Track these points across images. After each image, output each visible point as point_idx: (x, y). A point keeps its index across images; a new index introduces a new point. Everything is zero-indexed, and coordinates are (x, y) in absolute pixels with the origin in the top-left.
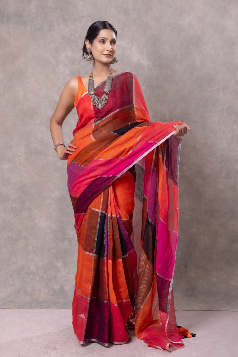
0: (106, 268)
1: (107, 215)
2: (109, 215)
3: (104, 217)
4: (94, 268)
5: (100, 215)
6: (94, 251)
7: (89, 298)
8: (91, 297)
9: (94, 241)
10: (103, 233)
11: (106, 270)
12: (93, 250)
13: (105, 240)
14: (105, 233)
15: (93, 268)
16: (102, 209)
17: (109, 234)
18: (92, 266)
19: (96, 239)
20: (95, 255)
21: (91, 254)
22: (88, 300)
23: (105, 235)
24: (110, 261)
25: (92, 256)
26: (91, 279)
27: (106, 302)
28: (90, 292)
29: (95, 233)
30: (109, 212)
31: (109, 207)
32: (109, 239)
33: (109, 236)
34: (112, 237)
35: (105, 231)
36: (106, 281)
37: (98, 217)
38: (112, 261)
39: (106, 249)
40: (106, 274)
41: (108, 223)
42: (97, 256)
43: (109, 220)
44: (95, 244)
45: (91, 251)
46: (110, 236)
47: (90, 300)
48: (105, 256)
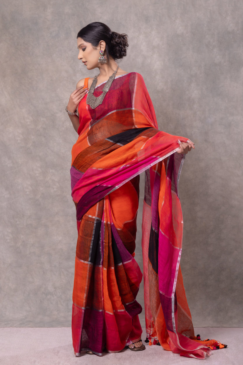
0: (101, 276)
1: (102, 221)
2: (105, 222)
3: (99, 224)
4: (89, 276)
5: (95, 222)
7: (83, 308)
8: (85, 307)
9: (89, 248)
10: (99, 239)
11: (101, 278)
12: (88, 258)
13: (101, 247)
14: (101, 240)
15: (88, 276)
16: (98, 216)
17: (104, 241)
18: (87, 274)
19: (91, 247)
20: (90, 263)
21: (86, 262)
23: (100, 243)
24: (105, 269)
25: (87, 264)
26: (86, 288)
27: (101, 311)
28: (85, 302)
29: (91, 240)
30: (105, 219)
31: (105, 214)
32: (104, 246)
33: (104, 243)
34: (107, 244)
35: (101, 239)
36: (102, 289)
37: (94, 225)
38: (107, 269)
39: (102, 256)
40: (102, 283)
41: (104, 230)
42: (92, 264)
43: (104, 227)
44: (91, 252)
45: (85, 259)
46: (105, 243)
47: (84, 310)
48: (101, 263)
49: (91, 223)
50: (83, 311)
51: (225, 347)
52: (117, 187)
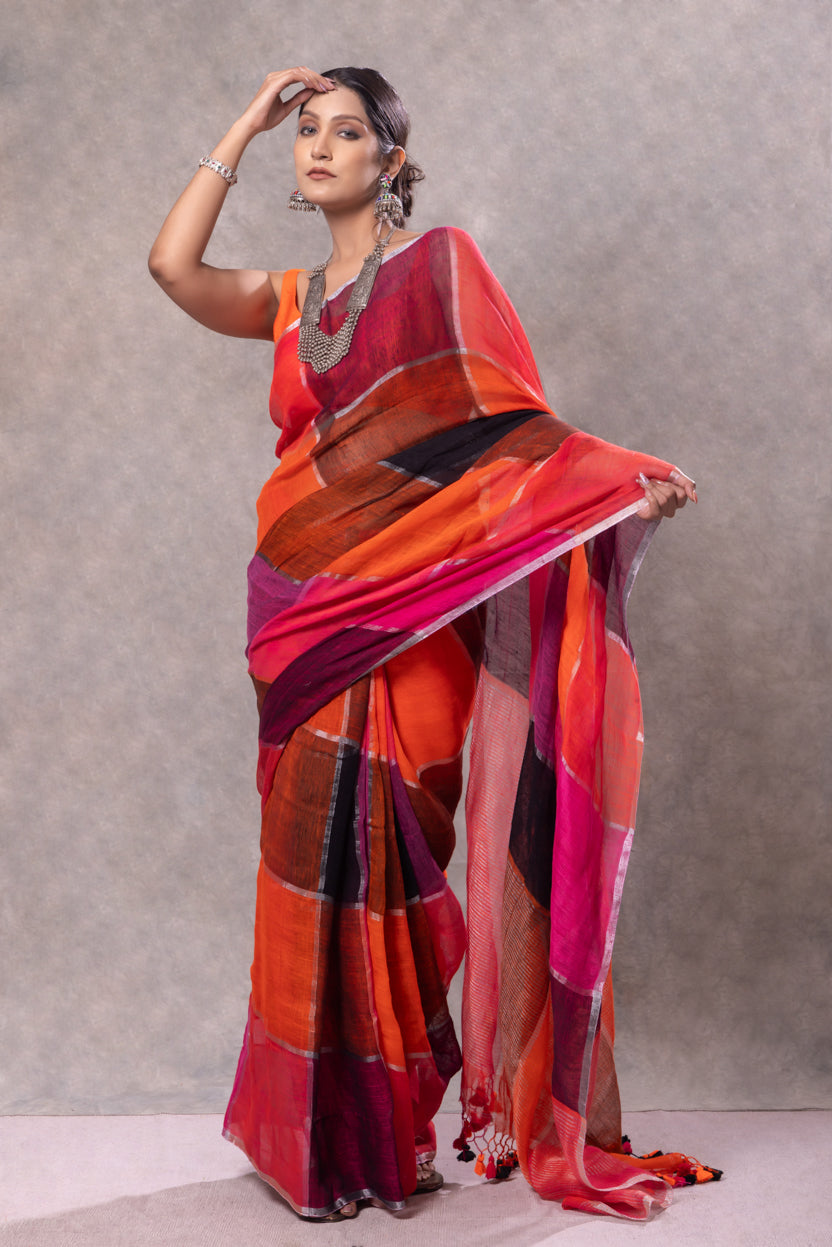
0: (364, 940)
1: (363, 753)
2: (371, 754)
3: (354, 760)
4: (321, 944)
5: (340, 754)
6: (321, 884)
7: (309, 1054)
8: (317, 1049)
9: (320, 845)
10: (351, 815)
11: (365, 949)
12: (316, 881)
13: (358, 842)
14: (358, 818)
15: (317, 942)
16: (349, 734)
17: (370, 820)
18: (314, 934)
19: (326, 841)
20: (321, 897)
21: (308, 894)
22: (309, 1059)
23: (355, 826)
24: (376, 918)
25: (314, 902)
26: (314, 983)
27: (371, 1059)
28: (313, 1032)
29: (324, 818)
30: (371, 745)
31: (372, 727)
32: (369, 837)
33: (370, 829)
34: (381, 832)
35: (357, 811)
36: (369, 985)
37: (335, 763)
38: (382, 917)
39: (363, 872)
40: (367, 964)
41: (370, 784)
42: (330, 899)
43: (371, 772)
44: (325, 857)
45: (306, 884)
46: (374, 827)
47: (314, 1060)
48: (360, 896)
49: (326, 758)
50: (311, 1064)
51: (717, 1176)
52: (421, 634)
